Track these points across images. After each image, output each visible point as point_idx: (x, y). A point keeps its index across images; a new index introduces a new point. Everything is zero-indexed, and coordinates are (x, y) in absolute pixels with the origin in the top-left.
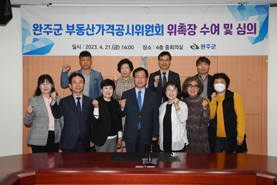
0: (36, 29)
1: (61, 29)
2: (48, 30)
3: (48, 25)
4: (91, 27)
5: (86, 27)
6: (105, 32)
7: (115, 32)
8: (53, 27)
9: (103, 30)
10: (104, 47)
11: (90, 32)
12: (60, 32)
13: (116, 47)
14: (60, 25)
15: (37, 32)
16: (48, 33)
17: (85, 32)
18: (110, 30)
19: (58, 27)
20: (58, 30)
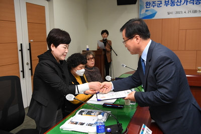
0: (147, 5)
1: (161, 3)
2: (154, 5)
3: (154, 2)
4: (179, 1)
5: (176, 1)
6: (188, 3)
7: (195, 2)
8: (157, 3)
9: (187, 1)
10: (187, 12)
11: (179, 4)
12: (161, 5)
13: (195, 12)
14: (161, 1)
15: (148, 6)
16: (154, 6)
17: (176, 4)
18: (192, 2)
19: (160, 3)
20: (160, 4)
